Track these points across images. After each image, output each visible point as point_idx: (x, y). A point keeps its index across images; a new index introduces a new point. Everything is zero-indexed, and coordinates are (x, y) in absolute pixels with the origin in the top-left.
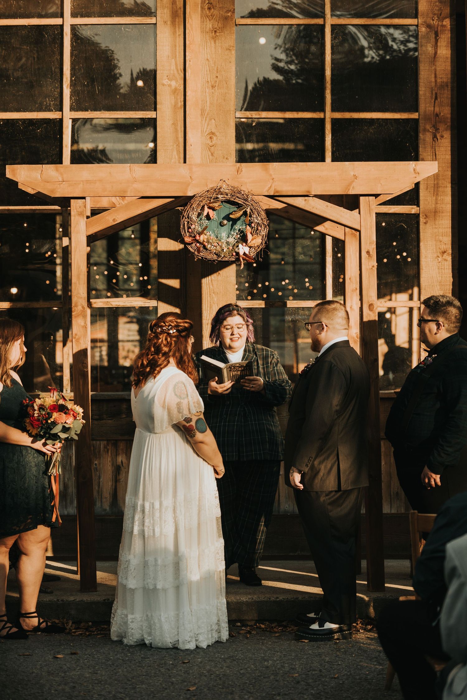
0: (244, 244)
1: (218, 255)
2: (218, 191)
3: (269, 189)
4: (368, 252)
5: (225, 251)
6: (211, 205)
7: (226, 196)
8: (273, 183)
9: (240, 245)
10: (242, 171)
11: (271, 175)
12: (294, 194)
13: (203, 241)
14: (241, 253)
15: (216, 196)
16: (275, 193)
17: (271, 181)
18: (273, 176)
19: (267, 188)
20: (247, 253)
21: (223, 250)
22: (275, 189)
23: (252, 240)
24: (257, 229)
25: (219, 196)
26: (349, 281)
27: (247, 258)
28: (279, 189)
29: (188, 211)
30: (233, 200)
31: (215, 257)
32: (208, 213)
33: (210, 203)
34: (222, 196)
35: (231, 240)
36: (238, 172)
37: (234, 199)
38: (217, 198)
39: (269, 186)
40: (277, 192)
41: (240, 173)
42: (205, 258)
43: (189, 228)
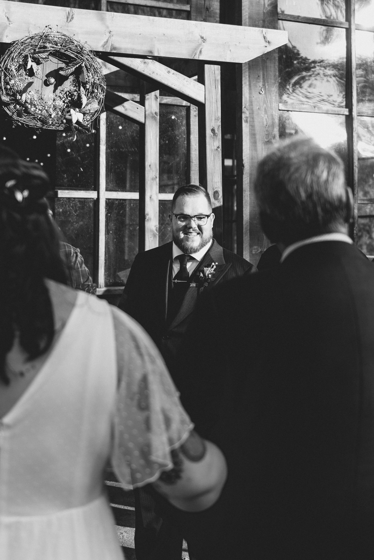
0: (77, 110)
1: (44, 121)
2: (45, 38)
3: (105, 45)
4: (213, 130)
5: (52, 116)
6: (36, 56)
7: (55, 46)
8: (110, 37)
9: (72, 111)
10: (72, 18)
11: (108, 27)
12: (134, 53)
13: (26, 102)
14: (74, 121)
15: (42, 44)
16: (111, 50)
17: (108, 34)
18: (111, 29)
19: (102, 43)
20: (81, 120)
21: (50, 115)
22: (112, 45)
23: (87, 105)
24: (93, 92)
25: (48, 45)
26: (149, 168)
27: (80, 128)
28: (117, 45)
29: (6, 61)
30: (63, 51)
31: (39, 124)
32: (32, 66)
33: (35, 53)
34: (51, 45)
35: (60, 103)
36: (68, 18)
37: (65, 51)
38: (45, 47)
39: (105, 40)
40: (115, 48)
41: (71, 21)
42: (26, 125)
43: (8, 84)
